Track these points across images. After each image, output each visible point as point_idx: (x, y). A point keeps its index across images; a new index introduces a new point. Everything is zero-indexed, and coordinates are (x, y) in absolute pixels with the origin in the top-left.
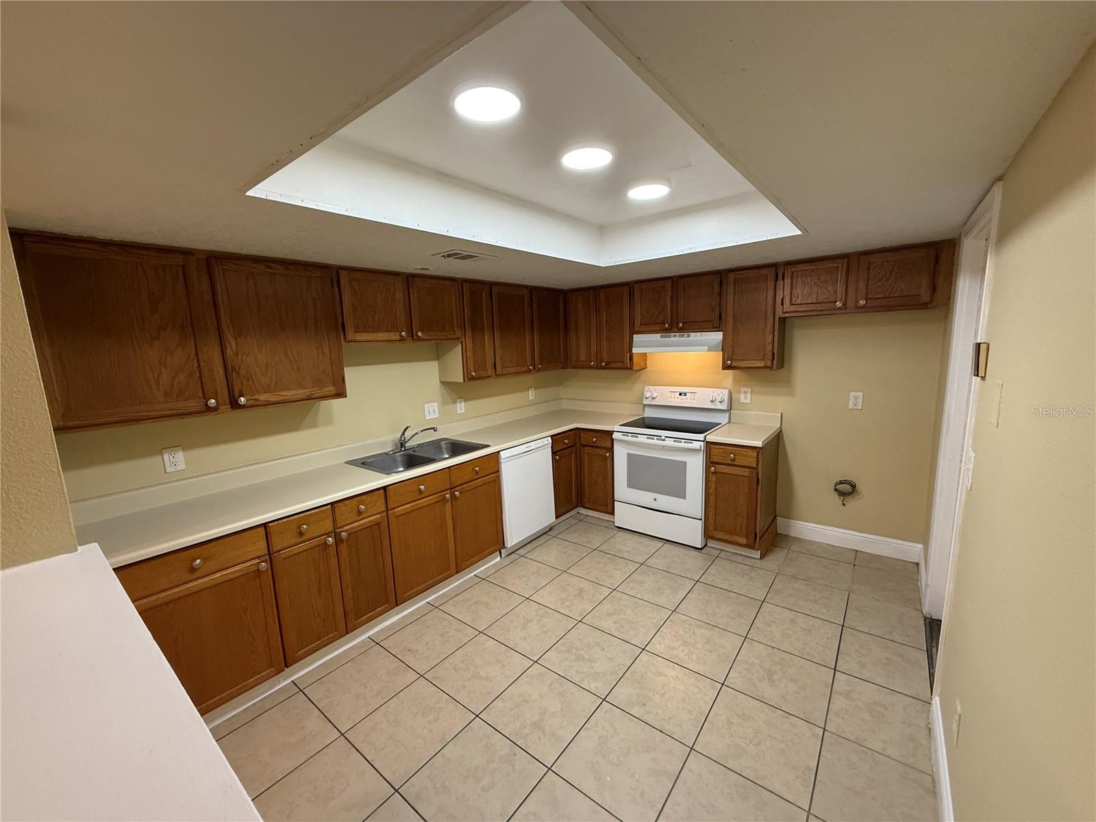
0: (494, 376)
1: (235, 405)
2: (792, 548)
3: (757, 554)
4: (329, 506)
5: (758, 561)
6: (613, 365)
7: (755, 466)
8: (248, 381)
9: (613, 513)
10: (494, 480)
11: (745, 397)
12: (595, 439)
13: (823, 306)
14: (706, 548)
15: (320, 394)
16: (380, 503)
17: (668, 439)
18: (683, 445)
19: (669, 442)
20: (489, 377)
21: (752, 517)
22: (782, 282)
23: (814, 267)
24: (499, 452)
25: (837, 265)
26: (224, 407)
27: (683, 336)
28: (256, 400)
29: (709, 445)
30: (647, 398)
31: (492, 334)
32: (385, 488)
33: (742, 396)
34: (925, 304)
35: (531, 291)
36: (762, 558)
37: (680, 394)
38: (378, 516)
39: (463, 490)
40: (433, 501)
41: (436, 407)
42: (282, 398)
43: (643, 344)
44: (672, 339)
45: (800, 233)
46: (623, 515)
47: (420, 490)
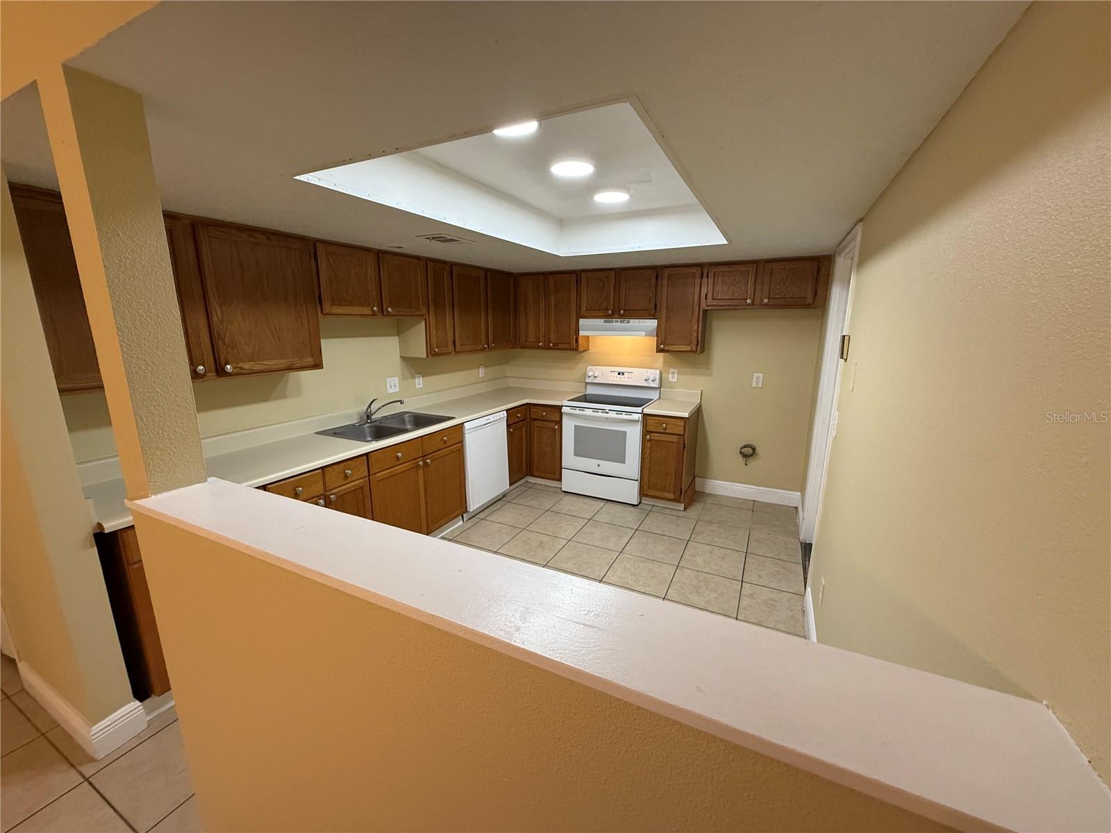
0: (454, 353)
1: (220, 372)
2: (707, 502)
3: (681, 507)
4: (320, 470)
5: (682, 512)
6: (561, 346)
7: (682, 433)
8: (233, 349)
9: (560, 479)
10: (459, 450)
11: (673, 377)
12: (544, 414)
13: (736, 303)
14: (640, 505)
15: (299, 365)
16: (363, 468)
17: (612, 412)
18: (624, 416)
19: (612, 415)
20: (449, 353)
21: (679, 475)
22: (706, 279)
23: (731, 270)
24: (463, 423)
25: (748, 269)
26: (211, 374)
27: (623, 322)
28: (241, 368)
29: (645, 416)
30: (589, 377)
31: (452, 312)
32: (367, 454)
33: (670, 376)
34: (809, 305)
35: (486, 273)
36: (684, 510)
37: (619, 374)
38: (361, 481)
39: (434, 458)
40: (408, 468)
41: (397, 383)
42: (264, 367)
43: (590, 328)
44: (614, 324)
45: (726, 242)
46: (570, 481)
47: (397, 457)
